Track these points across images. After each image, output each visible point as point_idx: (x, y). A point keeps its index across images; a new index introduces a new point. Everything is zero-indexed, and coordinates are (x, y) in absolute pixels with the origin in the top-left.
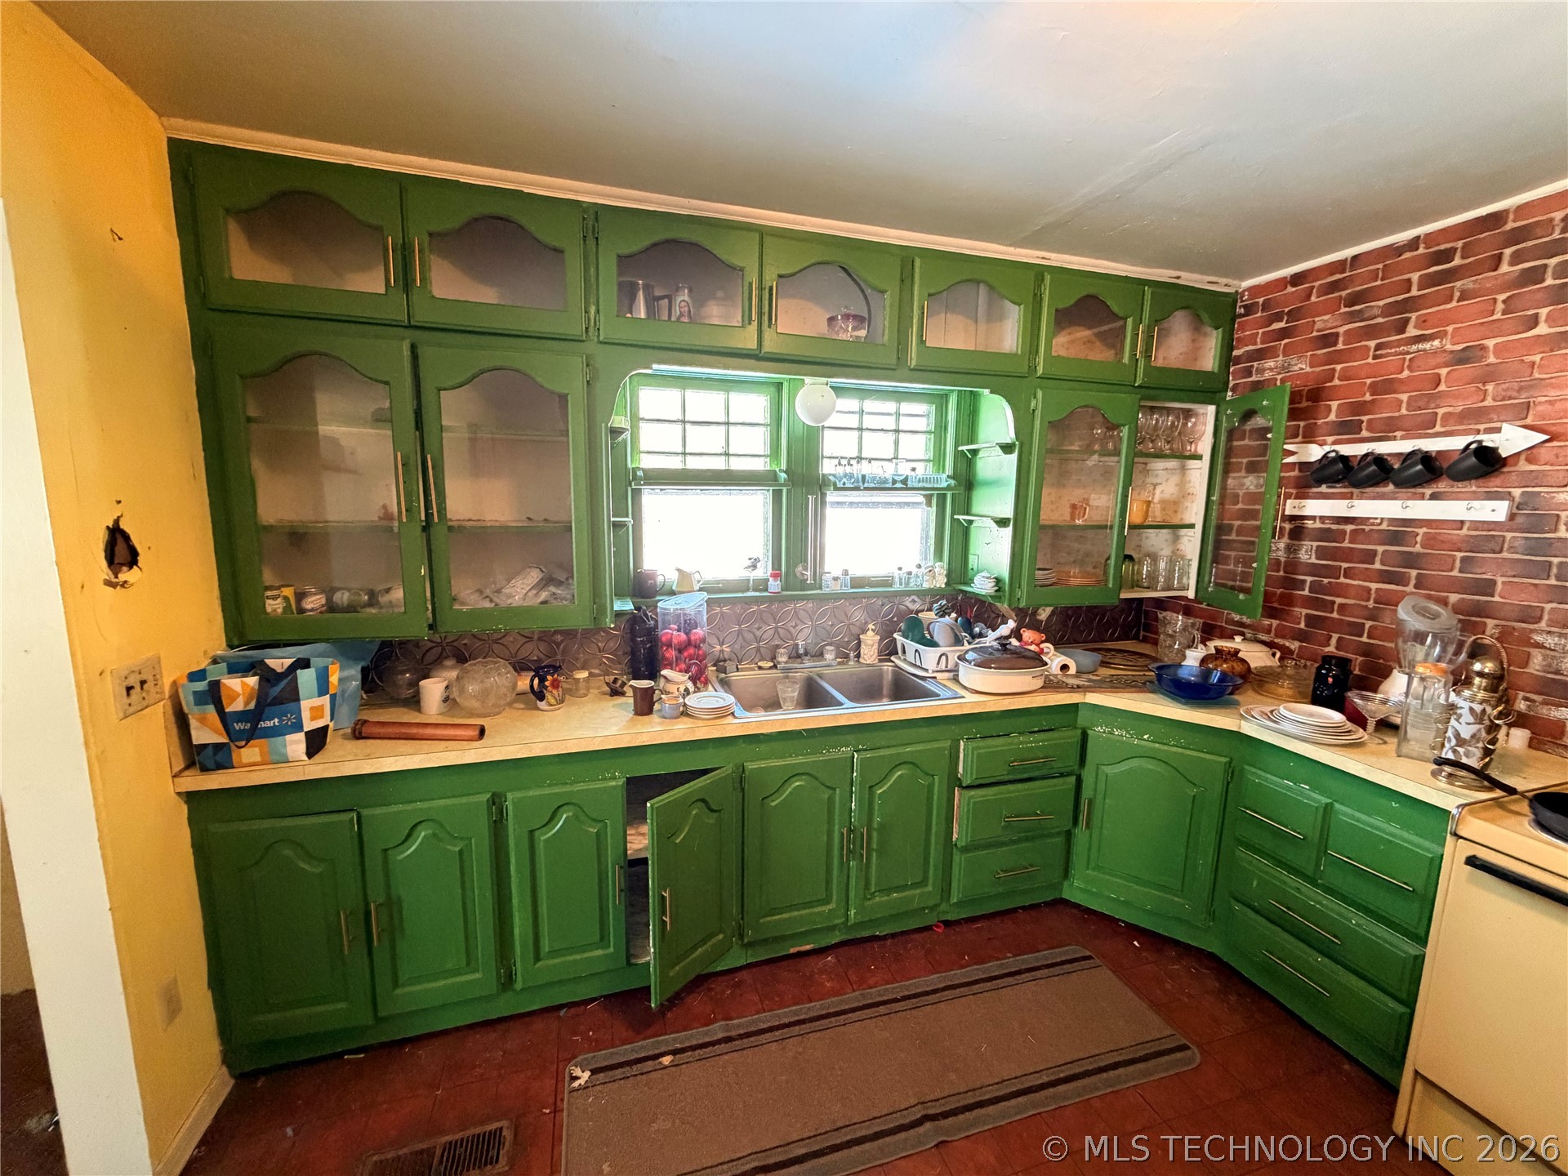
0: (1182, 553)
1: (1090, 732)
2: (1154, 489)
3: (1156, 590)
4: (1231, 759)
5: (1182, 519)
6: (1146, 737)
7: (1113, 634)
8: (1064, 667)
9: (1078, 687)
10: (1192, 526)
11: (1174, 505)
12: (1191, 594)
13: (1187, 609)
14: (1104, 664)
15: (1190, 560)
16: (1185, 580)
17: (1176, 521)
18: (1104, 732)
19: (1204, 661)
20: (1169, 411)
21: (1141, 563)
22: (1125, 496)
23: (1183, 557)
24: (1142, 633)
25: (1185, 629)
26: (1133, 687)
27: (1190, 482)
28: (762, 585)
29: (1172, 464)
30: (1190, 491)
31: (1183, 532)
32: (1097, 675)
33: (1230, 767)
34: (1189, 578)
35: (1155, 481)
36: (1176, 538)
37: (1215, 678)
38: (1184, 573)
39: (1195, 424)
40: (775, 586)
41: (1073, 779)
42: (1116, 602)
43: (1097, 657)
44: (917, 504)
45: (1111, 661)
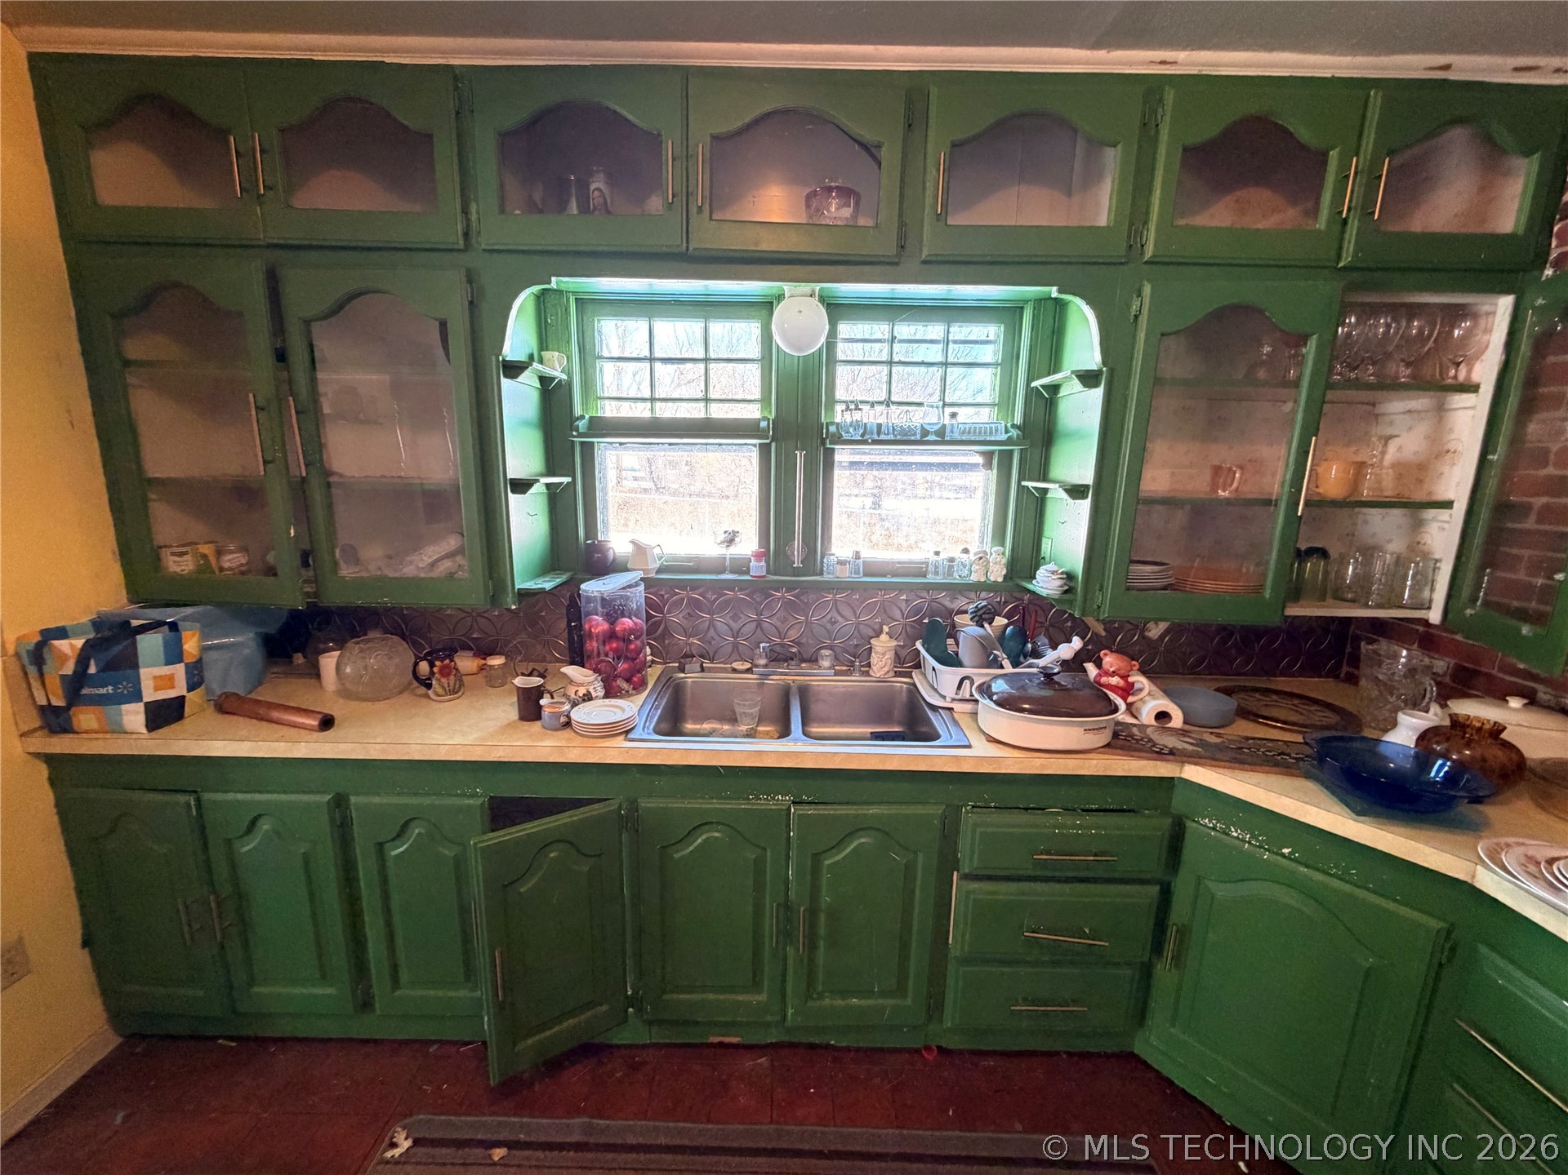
0: (1425, 548)
1: (1189, 824)
2: (1386, 445)
3: (1367, 606)
4: (1452, 925)
5: (1430, 493)
6: (1286, 851)
7: (1291, 665)
8: (1162, 716)
9: (1172, 752)
10: (1448, 505)
11: (1421, 469)
12: (1435, 616)
13: (1425, 637)
14: (1244, 713)
15: (1437, 561)
16: (1426, 594)
17: (1420, 496)
18: (1214, 829)
19: (1424, 737)
20: (1413, 311)
21: (1343, 562)
22: (1303, 453)
23: (1426, 556)
24: (1345, 669)
25: (1411, 671)
26: (1277, 764)
27: (1451, 430)
28: (741, 566)
29: (1421, 402)
30: (1452, 446)
31: (1431, 513)
32: (1219, 735)
33: (1448, 938)
34: (1432, 590)
35: (1389, 431)
36: (1418, 525)
37: (1438, 770)
38: (1425, 580)
39: (1470, 331)
40: (758, 568)
41: (1155, 890)
42: (1274, 620)
43: (1230, 704)
44: (972, 467)
45: (1265, 713)
